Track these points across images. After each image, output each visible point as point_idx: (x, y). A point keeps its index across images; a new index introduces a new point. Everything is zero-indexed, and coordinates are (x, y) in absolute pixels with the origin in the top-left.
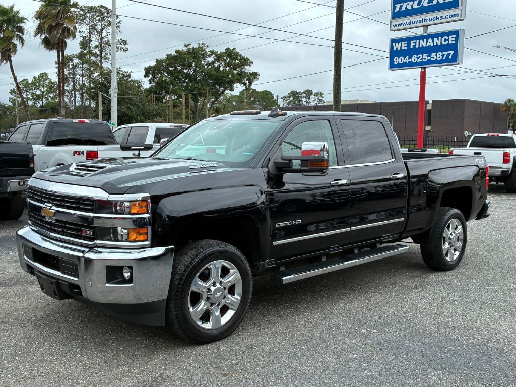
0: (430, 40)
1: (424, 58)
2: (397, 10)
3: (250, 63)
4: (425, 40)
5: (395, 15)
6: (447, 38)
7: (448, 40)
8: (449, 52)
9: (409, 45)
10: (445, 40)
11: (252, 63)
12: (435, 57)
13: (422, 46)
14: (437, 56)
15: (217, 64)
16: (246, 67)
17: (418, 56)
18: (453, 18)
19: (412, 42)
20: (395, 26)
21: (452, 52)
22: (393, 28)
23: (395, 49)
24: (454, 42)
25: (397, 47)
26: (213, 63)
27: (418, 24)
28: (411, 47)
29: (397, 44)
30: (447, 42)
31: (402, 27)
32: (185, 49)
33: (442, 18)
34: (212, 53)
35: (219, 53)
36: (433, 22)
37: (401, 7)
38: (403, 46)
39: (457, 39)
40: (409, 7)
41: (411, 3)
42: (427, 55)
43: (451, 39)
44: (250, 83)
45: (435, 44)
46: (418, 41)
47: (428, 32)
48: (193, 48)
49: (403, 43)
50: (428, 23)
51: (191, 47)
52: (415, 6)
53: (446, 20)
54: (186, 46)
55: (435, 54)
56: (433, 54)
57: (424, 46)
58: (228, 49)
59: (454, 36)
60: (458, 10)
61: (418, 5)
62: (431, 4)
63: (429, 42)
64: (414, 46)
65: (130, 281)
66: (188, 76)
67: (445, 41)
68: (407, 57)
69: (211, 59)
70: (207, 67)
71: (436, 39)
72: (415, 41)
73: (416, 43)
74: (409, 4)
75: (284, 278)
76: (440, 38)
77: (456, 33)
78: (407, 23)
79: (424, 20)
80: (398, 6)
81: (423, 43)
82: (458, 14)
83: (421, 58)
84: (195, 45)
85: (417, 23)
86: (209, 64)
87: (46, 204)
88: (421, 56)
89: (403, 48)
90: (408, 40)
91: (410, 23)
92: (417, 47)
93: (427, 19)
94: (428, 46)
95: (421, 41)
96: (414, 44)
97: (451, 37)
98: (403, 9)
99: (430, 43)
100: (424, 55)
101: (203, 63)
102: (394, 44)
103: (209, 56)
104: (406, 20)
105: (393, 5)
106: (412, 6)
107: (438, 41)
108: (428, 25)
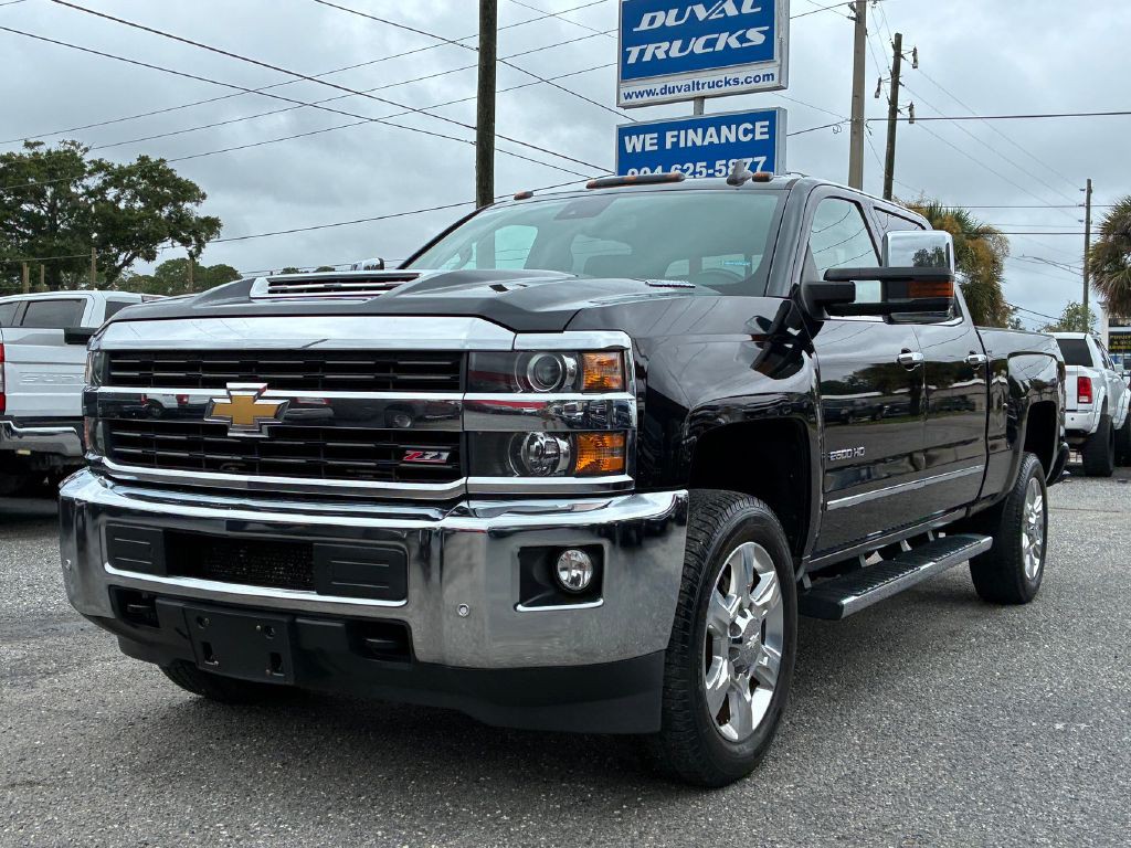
0: (712, 130)
1: (698, 170)
2: (632, 60)
3: (199, 196)
4: (700, 131)
5: (628, 72)
6: (749, 126)
7: (753, 131)
8: (756, 159)
9: (661, 141)
10: (746, 132)
11: (204, 196)
12: (724, 169)
13: (694, 143)
14: (727, 167)
15: (111, 193)
16: (187, 205)
17: (685, 168)
18: (762, 84)
19: (669, 134)
20: (629, 96)
21: (762, 159)
22: (623, 101)
23: (629, 150)
24: (767, 137)
25: (634, 144)
26: (101, 190)
27: (683, 94)
28: (668, 146)
29: (634, 137)
30: (750, 136)
31: (646, 99)
32: (27, 152)
33: (736, 81)
34: (99, 166)
35: (116, 167)
36: (716, 90)
37: (642, 53)
38: (648, 142)
39: (772, 130)
40: (661, 55)
41: (665, 45)
42: (704, 164)
43: (758, 130)
44: (200, 245)
45: (723, 140)
46: (683, 133)
47: (705, 112)
48: (49, 152)
49: (648, 136)
50: (706, 91)
51: (42, 150)
52: (675, 53)
53: (745, 87)
54: (28, 145)
55: (724, 162)
56: (718, 163)
57: (699, 143)
58: (143, 159)
59: (767, 123)
60: (771, 65)
61: (681, 50)
62: (711, 50)
63: (708, 134)
64: (676, 144)
65: (593, 591)
66: (33, 220)
67: (745, 134)
68: (660, 168)
69: (93, 182)
70: (86, 200)
71: (724, 129)
72: (676, 133)
73: (678, 137)
74: (659, 47)
75: (845, 602)
76: (734, 127)
77: (770, 116)
78: (658, 91)
79: (696, 85)
80: (635, 51)
81: (694, 138)
82: (772, 75)
83: (691, 171)
84: (53, 144)
85: (679, 91)
86: (90, 194)
87: (229, 385)
88: (691, 165)
89: (648, 148)
90: (661, 128)
91: (665, 90)
92: (682, 145)
93: (703, 84)
94: (706, 143)
95: (690, 131)
96: (675, 140)
97: (758, 124)
98: (648, 57)
99: (712, 137)
100: (699, 164)
101: (73, 190)
102: (627, 138)
103: (91, 173)
104: (656, 83)
105: (624, 49)
106: (667, 52)
107: (729, 134)
108: (704, 97)
